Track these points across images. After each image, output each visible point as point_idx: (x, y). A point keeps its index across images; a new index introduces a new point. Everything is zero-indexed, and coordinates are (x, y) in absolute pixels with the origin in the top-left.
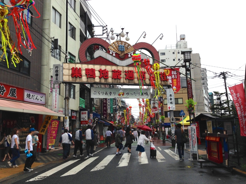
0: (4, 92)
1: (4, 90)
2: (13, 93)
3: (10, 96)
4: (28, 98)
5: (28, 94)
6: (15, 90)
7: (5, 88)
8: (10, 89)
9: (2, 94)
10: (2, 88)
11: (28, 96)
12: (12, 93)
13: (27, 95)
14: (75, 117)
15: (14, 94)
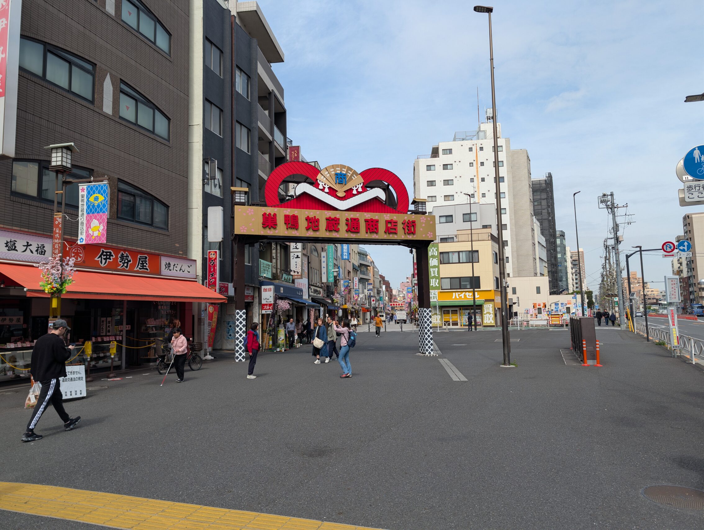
0: (129, 263)
1: (129, 260)
2: (143, 264)
3: (138, 268)
4: (166, 269)
5: (168, 263)
6: (146, 258)
7: (130, 257)
8: (139, 257)
9: (127, 267)
10: (126, 257)
11: (167, 266)
12: (141, 264)
13: (165, 266)
14: (251, 296)
15: (145, 264)
